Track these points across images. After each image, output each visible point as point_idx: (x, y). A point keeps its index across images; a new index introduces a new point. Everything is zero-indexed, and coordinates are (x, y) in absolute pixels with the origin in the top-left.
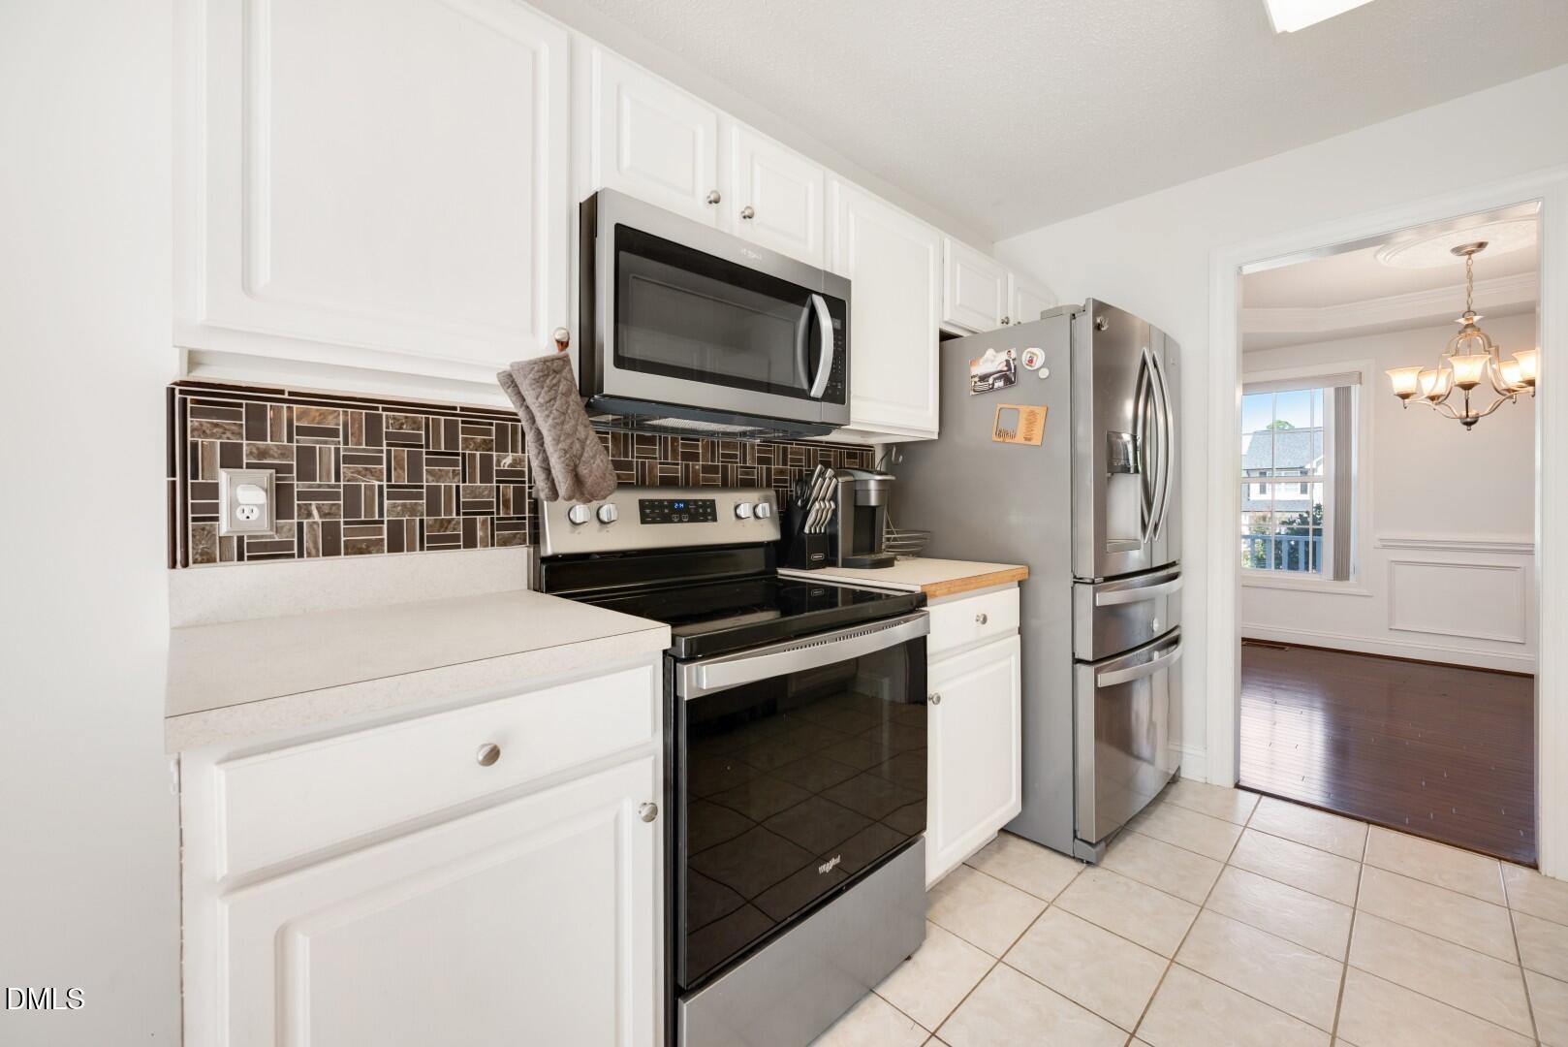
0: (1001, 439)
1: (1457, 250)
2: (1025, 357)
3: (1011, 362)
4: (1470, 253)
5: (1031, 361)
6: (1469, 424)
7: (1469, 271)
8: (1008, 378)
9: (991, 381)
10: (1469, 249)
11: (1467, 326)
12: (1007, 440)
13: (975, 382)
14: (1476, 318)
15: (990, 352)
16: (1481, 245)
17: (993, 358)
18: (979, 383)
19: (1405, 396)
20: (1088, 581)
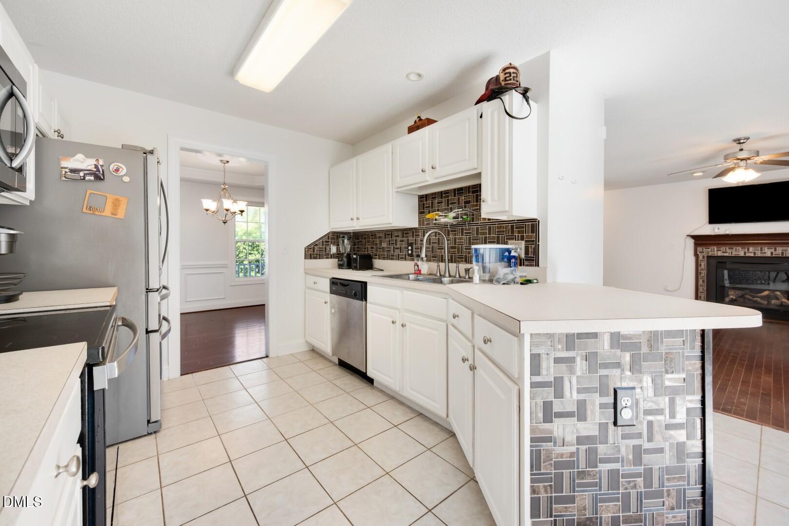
0: (91, 212)
1: (221, 161)
2: (113, 167)
3: (100, 167)
4: (224, 163)
5: (117, 170)
6: (225, 223)
7: (224, 169)
8: (98, 176)
9: (82, 174)
10: (225, 162)
11: (224, 189)
12: (97, 213)
13: (66, 172)
14: (227, 186)
15: (80, 156)
16: (228, 162)
17: (82, 160)
18: (70, 174)
19: (207, 210)
20: (155, 290)
